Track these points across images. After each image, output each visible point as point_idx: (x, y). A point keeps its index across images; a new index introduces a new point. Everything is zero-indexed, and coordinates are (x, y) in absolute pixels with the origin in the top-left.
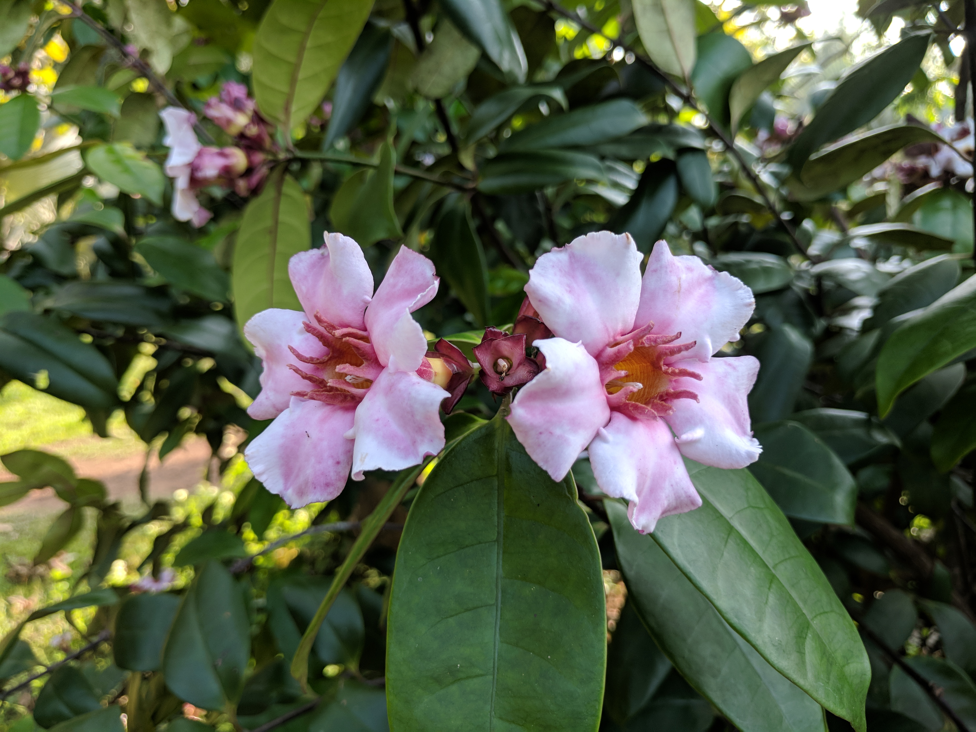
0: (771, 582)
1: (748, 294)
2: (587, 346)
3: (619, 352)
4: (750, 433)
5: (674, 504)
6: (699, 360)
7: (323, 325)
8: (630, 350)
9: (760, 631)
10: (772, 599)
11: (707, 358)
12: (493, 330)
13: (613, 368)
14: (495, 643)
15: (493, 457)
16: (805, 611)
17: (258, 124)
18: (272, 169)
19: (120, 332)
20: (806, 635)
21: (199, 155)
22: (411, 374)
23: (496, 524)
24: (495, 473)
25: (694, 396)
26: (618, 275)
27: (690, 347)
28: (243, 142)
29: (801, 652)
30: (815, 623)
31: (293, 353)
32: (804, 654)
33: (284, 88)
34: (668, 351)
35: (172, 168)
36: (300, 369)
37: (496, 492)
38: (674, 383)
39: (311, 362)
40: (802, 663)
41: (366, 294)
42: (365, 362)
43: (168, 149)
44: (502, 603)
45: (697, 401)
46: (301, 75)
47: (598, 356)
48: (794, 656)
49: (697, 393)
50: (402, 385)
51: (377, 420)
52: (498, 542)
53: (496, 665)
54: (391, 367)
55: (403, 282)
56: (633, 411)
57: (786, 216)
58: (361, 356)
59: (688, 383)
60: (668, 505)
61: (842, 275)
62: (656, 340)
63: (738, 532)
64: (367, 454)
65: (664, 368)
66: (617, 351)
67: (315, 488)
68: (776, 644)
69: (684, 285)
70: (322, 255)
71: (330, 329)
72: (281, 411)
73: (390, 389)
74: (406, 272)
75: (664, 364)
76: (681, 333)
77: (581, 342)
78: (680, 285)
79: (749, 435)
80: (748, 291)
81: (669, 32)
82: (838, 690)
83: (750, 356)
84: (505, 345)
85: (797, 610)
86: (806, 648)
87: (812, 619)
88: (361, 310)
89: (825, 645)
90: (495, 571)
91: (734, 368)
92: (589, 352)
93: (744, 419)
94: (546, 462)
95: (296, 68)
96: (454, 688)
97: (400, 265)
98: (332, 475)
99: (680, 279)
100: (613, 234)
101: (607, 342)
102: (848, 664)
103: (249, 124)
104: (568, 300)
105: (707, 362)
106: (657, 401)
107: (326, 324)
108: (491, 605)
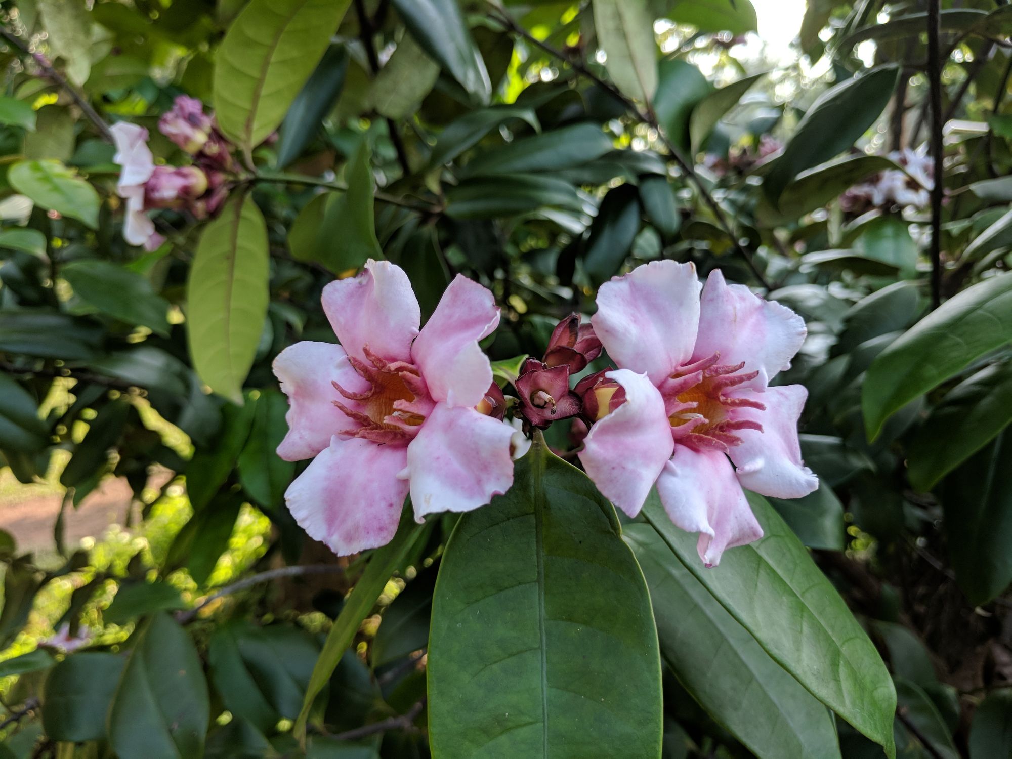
0: (802, 611)
1: (800, 323)
2: (650, 377)
3: (685, 382)
4: (801, 462)
5: (737, 536)
6: (753, 390)
7: (370, 359)
8: (699, 380)
9: (799, 661)
10: (806, 629)
11: (763, 387)
12: (533, 361)
13: (676, 399)
14: (542, 688)
15: (530, 494)
16: (834, 639)
17: (219, 142)
18: (232, 191)
19: (39, 366)
20: (839, 662)
21: (155, 175)
22: (469, 408)
23: (536, 564)
24: (532, 511)
25: (758, 427)
26: (681, 304)
27: (753, 376)
28: (203, 161)
29: (837, 680)
30: (844, 650)
31: (337, 389)
32: (840, 681)
33: (247, 106)
34: (728, 381)
35: (124, 188)
36: (346, 406)
37: (535, 530)
38: (731, 414)
39: (355, 398)
40: (839, 690)
41: (413, 326)
42: (416, 398)
43: (119, 167)
44: (547, 645)
45: (761, 431)
46: (264, 91)
47: (660, 387)
48: (832, 684)
49: (760, 423)
50: (463, 421)
51: (438, 458)
52: (539, 584)
53: (546, 712)
54: (450, 402)
55: (460, 313)
56: (697, 443)
57: (743, 243)
58: (412, 391)
59: (750, 414)
60: (733, 538)
61: (801, 301)
62: (717, 370)
63: (766, 562)
64: (431, 495)
65: (722, 398)
66: (683, 381)
67: (368, 533)
68: (815, 673)
69: (739, 315)
70: (360, 283)
71: (378, 363)
72: (319, 452)
73: (450, 426)
74: (463, 303)
75: (722, 395)
76: (744, 363)
77: (646, 373)
78: (735, 314)
79: (799, 464)
80: (800, 320)
81: (631, 57)
82: (872, 716)
83: (798, 385)
84: (544, 376)
85: (828, 638)
86: (840, 675)
87: (841, 646)
88: (408, 342)
89: (856, 672)
90: (538, 613)
91: (786, 397)
92: (654, 384)
93: (796, 448)
94: (619, 497)
95: (259, 83)
96: (503, 739)
97: (456, 295)
98: (386, 519)
99: (735, 308)
100: (677, 263)
101: (669, 373)
102: (876, 688)
103: (208, 142)
104: (634, 331)
105: (764, 392)
106: (717, 432)
107: (374, 358)
108: (536, 649)
